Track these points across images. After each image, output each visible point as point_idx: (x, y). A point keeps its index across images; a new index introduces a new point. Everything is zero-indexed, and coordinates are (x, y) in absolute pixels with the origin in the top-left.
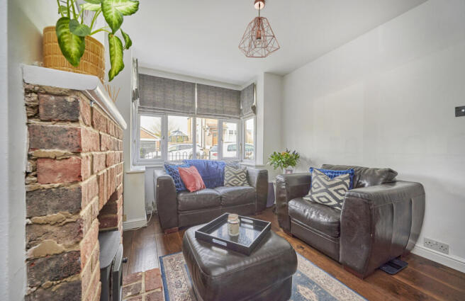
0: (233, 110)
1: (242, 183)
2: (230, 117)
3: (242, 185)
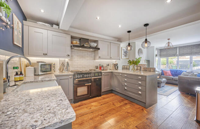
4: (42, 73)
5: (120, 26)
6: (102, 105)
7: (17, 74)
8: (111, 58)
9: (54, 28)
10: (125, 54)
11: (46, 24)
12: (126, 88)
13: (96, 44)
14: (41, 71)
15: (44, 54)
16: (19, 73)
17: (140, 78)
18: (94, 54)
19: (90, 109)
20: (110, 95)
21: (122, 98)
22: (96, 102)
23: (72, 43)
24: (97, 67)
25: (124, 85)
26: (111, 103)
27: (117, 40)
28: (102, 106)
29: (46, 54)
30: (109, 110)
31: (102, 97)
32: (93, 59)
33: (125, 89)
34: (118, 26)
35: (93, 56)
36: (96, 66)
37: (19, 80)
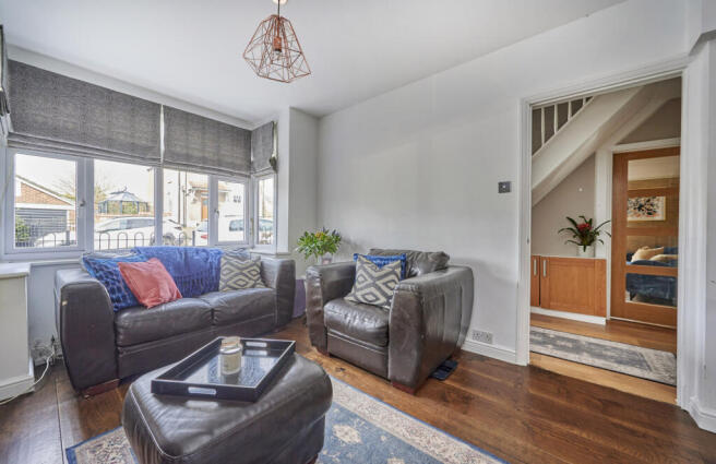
0: (239, 162)
1: (252, 282)
2: (232, 173)
3: (253, 287)
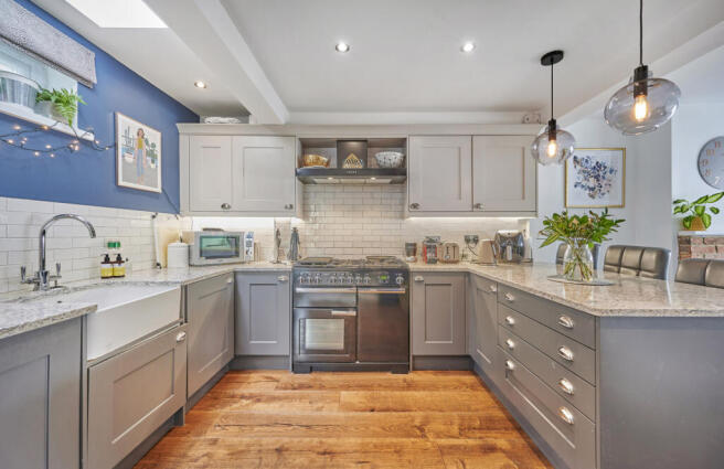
4: (204, 261)
5: (468, 47)
6: (372, 411)
7: (107, 260)
8: (476, 208)
9: (252, 126)
10: (592, 182)
11: (226, 120)
12: (511, 365)
13: (399, 155)
14: (201, 256)
15: (223, 206)
16: (113, 259)
17: (569, 323)
18: (400, 195)
19: (319, 409)
20: (452, 378)
21: (500, 414)
22: (362, 393)
23: (302, 163)
24: (411, 249)
25: (503, 345)
26: (455, 414)
27: (519, 116)
28: (369, 414)
29: (229, 207)
30: (375, 446)
31: (411, 376)
32: (396, 217)
33: (509, 372)
34: (462, 50)
35: (398, 202)
36: (407, 245)
37: (110, 275)
